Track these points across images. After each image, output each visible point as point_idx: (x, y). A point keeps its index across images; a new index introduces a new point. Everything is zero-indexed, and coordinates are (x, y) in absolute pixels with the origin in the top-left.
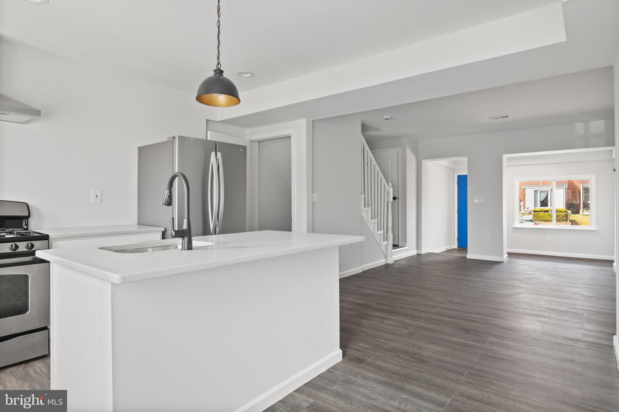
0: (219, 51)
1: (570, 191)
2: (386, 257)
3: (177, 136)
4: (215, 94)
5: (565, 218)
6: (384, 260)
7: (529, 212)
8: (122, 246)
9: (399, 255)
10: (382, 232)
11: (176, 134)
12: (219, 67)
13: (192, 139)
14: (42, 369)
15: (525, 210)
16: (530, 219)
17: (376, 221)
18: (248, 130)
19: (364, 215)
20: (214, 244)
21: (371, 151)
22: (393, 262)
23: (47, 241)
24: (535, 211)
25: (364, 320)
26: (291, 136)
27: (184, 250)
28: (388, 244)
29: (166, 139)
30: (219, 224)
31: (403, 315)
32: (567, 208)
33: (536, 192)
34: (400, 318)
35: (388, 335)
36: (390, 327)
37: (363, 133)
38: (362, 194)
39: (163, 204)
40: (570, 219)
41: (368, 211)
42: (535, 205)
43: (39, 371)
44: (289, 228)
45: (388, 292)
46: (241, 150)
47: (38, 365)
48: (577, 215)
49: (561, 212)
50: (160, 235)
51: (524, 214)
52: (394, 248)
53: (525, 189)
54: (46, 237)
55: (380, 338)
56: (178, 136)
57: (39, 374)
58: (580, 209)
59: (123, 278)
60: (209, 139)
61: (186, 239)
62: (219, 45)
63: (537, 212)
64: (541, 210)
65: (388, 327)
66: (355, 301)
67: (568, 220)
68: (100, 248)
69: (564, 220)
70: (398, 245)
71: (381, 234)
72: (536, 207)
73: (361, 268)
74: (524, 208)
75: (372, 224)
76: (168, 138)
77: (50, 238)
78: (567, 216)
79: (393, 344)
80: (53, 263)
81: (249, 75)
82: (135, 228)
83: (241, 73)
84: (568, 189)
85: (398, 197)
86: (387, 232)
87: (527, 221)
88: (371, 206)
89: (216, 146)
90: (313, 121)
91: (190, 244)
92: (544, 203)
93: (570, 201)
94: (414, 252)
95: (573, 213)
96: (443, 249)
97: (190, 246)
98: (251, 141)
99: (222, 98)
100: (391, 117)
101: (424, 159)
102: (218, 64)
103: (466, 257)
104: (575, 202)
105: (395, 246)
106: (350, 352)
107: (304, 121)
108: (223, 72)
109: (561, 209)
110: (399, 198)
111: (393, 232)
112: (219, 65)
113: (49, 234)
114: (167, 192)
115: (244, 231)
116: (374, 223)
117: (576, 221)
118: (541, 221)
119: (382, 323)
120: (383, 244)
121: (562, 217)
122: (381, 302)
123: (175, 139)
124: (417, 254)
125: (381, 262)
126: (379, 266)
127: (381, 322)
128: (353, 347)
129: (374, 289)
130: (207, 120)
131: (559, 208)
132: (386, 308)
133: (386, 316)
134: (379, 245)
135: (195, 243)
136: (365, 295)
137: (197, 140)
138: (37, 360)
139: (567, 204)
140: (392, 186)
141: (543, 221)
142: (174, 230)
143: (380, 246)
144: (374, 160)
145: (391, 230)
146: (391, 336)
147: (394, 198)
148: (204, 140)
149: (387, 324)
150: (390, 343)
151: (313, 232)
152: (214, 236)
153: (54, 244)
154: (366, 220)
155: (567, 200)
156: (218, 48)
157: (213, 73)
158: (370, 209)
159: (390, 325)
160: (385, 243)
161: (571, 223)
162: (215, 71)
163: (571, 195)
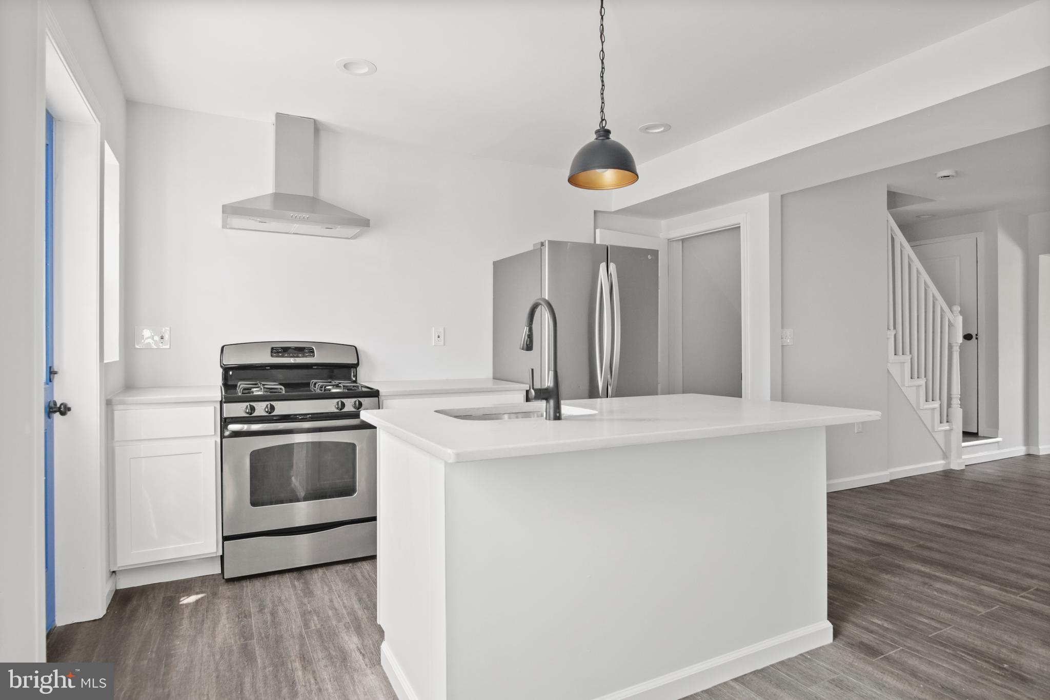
0: (603, 99)
2: (945, 456)
3: (547, 242)
4: (599, 171)
6: (942, 462)
8: (466, 409)
9: (980, 454)
10: (936, 405)
11: (546, 237)
12: (604, 125)
13: (569, 244)
14: (371, 574)
17: (922, 382)
18: (663, 223)
19: (895, 371)
20: (597, 412)
21: (910, 244)
22: (963, 467)
23: (377, 398)
25: (887, 574)
26: (740, 227)
27: (549, 420)
28: (951, 430)
29: (531, 248)
30: (613, 382)
31: (979, 577)
34: (970, 581)
35: (938, 611)
36: (945, 597)
37: (891, 210)
38: (888, 329)
39: (520, 348)
41: (904, 363)
43: (367, 576)
44: (736, 392)
45: (943, 525)
46: (649, 257)
47: (366, 566)
50: (522, 396)
52: (966, 438)
54: (374, 394)
55: (920, 614)
56: (549, 241)
57: (366, 579)
59: (458, 455)
60: (598, 242)
61: (552, 402)
62: (603, 89)
65: (940, 595)
66: (869, 535)
68: (436, 411)
70: (976, 434)
71: (933, 409)
73: (886, 473)
75: (914, 389)
76: (534, 245)
77: (380, 395)
79: (949, 631)
80: (380, 428)
81: (662, 129)
82: (490, 384)
83: (647, 128)
85: (977, 335)
86: (949, 405)
88: (910, 353)
89: (607, 253)
90: (782, 196)
91: (558, 411)
94: (1018, 451)
97: (558, 415)
98: (668, 240)
99: (609, 175)
100: (956, 172)
101: (1043, 254)
102: (603, 120)
105: (969, 435)
106: (850, 629)
107: (765, 198)
108: (610, 133)
110: (979, 337)
111: (962, 406)
112: (604, 122)
113: (379, 390)
114: (526, 329)
115: (655, 393)
116: (919, 386)
119: (926, 586)
120: (940, 429)
122: (929, 544)
123: (544, 245)
124: (1026, 455)
125: (937, 465)
126: (930, 473)
127: (925, 584)
128: (858, 621)
129: (913, 518)
130: (595, 212)
132: (937, 556)
133: (938, 574)
134: (929, 431)
135: (567, 409)
136: (893, 526)
137: (577, 246)
138: (366, 560)
140: (961, 312)
142: (535, 387)
143: (932, 433)
144: (918, 260)
145: (959, 402)
146: (946, 615)
147: (968, 337)
148: (590, 244)
149: (938, 590)
150: (942, 627)
151: (783, 401)
152: (605, 400)
153: (386, 402)
154: (898, 380)
156: (602, 94)
157: (595, 137)
158: (908, 358)
159: (946, 592)
160: (946, 426)
162: (597, 132)
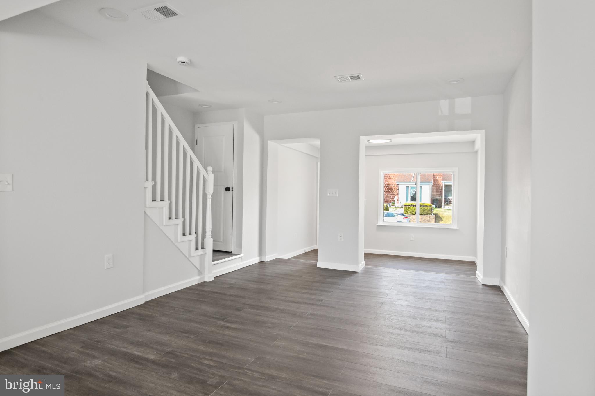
1: (435, 187)
2: (200, 273)
5: (430, 212)
6: (198, 278)
7: (401, 206)
9: (226, 268)
10: (192, 237)
15: (398, 204)
16: (402, 213)
17: (180, 221)
19: (153, 213)
22: (213, 279)
24: (406, 206)
32: (431, 203)
33: (407, 187)
38: (147, 180)
40: (434, 213)
41: (162, 207)
42: (407, 200)
48: (439, 209)
49: (427, 206)
51: (397, 208)
52: (216, 257)
53: (398, 185)
58: (442, 204)
63: (408, 206)
64: (411, 204)
67: (433, 214)
69: (429, 214)
70: (231, 252)
71: (190, 240)
72: (407, 202)
74: (398, 202)
75: (171, 227)
78: (431, 210)
84: (433, 185)
85: (232, 188)
86: (204, 237)
87: (399, 214)
88: (169, 199)
92: (413, 198)
93: (435, 197)
94: (255, 260)
95: (436, 207)
96: (302, 251)
100: (190, 60)
101: (269, 140)
103: (316, 265)
104: (438, 197)
105: (227, 253)
109: (427, 204)
110: (234, 189)
116: (177, 225)
117: (439, 214)
118: (411, 214)
121: (427, 211)
124: (259, 262)
125: (193, 280)
131: (426, 203)
134: (186, 257)
139: (432, 199)
140: (213, 171)
141: (412, 214)
143: (189, 258)
145: (211, 234)
147: (228, 189)
154: (157, 221)
155: (432, 195)
158: (166, 203)
160: (201, 252)
161: (434, 217)
163: (435, 191)
